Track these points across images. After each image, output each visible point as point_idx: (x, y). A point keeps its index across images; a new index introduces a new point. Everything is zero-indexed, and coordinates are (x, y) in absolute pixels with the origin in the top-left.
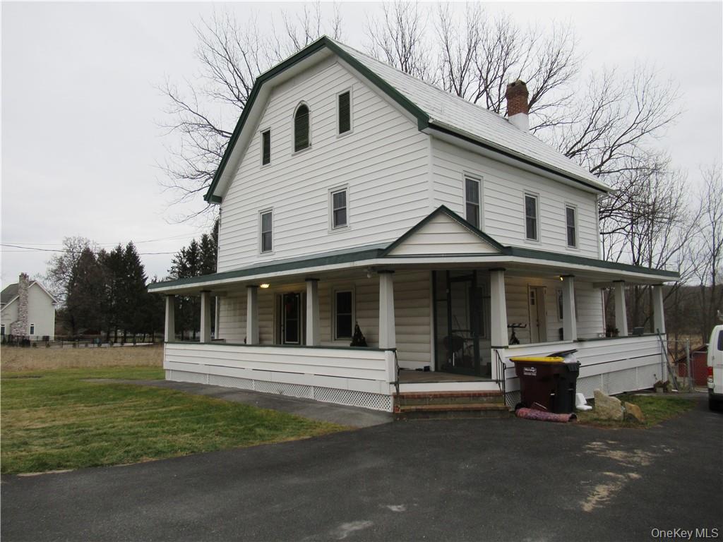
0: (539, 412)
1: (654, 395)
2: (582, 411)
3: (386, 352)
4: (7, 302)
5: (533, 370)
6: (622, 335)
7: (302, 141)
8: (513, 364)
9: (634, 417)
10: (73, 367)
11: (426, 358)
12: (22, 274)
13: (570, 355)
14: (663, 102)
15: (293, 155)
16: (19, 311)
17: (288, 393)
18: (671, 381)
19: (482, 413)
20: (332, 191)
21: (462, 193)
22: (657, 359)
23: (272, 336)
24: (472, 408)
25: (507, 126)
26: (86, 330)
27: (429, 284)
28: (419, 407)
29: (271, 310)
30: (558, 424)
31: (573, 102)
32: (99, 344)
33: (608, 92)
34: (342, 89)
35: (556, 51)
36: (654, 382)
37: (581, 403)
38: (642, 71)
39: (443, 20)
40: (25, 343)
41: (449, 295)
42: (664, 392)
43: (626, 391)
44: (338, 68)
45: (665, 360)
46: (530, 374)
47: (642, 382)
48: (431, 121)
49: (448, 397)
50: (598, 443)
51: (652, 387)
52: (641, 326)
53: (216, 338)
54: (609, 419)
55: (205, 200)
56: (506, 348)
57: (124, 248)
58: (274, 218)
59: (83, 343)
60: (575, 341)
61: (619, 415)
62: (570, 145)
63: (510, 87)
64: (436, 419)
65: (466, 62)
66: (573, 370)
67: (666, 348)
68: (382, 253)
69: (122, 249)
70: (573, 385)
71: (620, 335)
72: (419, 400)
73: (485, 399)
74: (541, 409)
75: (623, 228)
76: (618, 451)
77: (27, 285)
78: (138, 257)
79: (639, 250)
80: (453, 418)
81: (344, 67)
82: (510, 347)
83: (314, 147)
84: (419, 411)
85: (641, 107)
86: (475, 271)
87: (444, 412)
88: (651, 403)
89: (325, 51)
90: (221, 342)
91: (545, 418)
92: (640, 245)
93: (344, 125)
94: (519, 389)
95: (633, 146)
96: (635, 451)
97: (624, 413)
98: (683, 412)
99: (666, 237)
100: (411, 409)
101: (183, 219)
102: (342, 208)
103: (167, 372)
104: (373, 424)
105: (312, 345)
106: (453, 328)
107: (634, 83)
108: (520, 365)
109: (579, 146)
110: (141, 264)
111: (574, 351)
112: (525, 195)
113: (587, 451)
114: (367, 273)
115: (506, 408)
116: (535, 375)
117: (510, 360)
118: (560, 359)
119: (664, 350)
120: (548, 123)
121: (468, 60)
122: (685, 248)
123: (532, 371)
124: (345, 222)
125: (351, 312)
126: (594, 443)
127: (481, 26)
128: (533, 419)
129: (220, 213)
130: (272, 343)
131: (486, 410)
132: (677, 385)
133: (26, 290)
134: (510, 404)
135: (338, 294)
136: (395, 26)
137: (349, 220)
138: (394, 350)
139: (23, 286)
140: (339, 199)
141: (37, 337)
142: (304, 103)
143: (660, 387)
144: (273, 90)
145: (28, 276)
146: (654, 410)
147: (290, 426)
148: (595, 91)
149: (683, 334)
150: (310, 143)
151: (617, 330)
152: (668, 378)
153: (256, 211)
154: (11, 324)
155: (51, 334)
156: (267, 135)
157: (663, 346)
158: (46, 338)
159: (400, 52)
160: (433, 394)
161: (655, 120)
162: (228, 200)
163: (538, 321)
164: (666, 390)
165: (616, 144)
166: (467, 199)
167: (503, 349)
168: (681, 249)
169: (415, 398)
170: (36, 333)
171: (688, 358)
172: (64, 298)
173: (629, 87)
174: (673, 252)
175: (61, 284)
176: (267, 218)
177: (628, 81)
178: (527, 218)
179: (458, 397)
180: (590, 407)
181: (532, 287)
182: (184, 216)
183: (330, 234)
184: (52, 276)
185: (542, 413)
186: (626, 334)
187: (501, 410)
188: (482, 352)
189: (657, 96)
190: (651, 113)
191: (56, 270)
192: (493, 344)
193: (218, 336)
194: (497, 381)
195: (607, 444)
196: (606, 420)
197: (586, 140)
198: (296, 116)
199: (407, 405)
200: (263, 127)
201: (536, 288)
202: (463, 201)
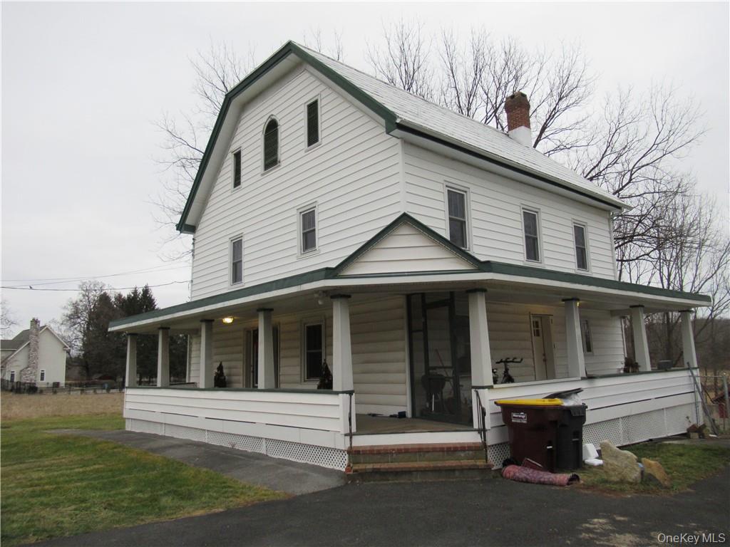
0: (531, 470)
1: (685, 442)
2: (591, 466)
3: (340, 395)
4: (18, 348)
5: (523, 415)
6: (645, 370)
7: (271, 159)
8: (499, 409)
9: (655, 478)
10: (55, 416)
11: (401, 401)
12: (34, 319)
13: (573, 396)
14: (684, 121)
15: (262, 175)
16: (29, 358)
17: (241, 446)
18: (708, 424)
19: (457, 473)
20: (300, 211)
21: (444, 206)
22: (689, 399)
23: (241, 378)
24: (445, 467)
25: (505, 139)
26: (100, 375)
27: (404, 312)
28: (377, 466)
29: (240, 348)
30: (553, 488)
31: (588, 126)
32: (108, 390)
33: (625, 114)
34: (309, 98)
35: (566, 73)
36: (688, 426)
37: (591, 455)
38: (659, 89)
39: (447, 46)
40: (32, 389)
41: (425, 324)
42: (700, 438)
43: (651, 438)
44: (305, 75)
45: (699, 399)
46: (519, 421)
47: (672, 427)
48: (398, 121)
49: (416, 452)
50: (601, 521)
51: (685, 432)
52: (667, 359)
53: (187, 382)
54: (622, 482)
55: (177, 229)
56: (490, 387)
57: (140, 291)
58: (245, 245)
59: (91, 389)
60: (583, 379)
61: (634, 475)
62: (588, 170)
63: (510, 99)
64: (397, 482)
65: (473, 88)
66: (578, 415)
67: (700, 385)
68: (330, 273)
69: (138, 292)
70: (579, 434)
71: (641, 369)
72: (379, 457)
73: (462, 455)
74: (534, 467)
75: (648, 255)
76: (628, 535)
77: (37, 330)
78: (153, 300)
79: (669, 280)
80: (419, 480)
81: (312, 74)
82: (495, 386)
83: (283, 164)
84: (376, 472)
85: (660, 126)
86: (452, 293)
87: (408, 472)
88: (681, 455)
89: (292, 57)
90: (191, 386)
91: (537, 480)
92: (669, 275)
93: (313, 137)
94: (508, 440)
95: (655, 169)
96: (652, 534)
97: (642, 473)
98: (722, 467)
99: (697, 266)
100: (365, 469)
101: (179, 256)
102: (311, 229)
103: (127, 421)
104: (316, 490)
105: (263, 388)
106: (431, 364)
107: (651, 102)
108: (508, 410)
109: (597, 170)
110: (156, 307)
111: (578, 391)
112: (523, 210)
113: (584, 535)
114: (318, 298)
115: (489, 465)
116: (525, 422)
117: (495, 403)
118: (558, 401)
119: (698, 387)
120: (562, 147)
121: (475, 85)
122: (719, 277)
123: (521, 418)
124: (314, 245)
125: (321, 348)
126: (596, 520)
127: (487, 52)
128: (522, 481)
129: (193, 244)
130: (240, 386)
131: (462, 469)
132: (716, 429)
133: (37, 335)
134: (494, 460)
135: (307, 327)
136: (397, 53)
137: (319, 242)
138: (350, 393)
139: (34, 331)
140: (308, 220)
141: (48, 383)
142: (273, 117)
143: (696, 432)
144: (244, 107)
145: (39, 322)
146: (684, 465)
147: (207, 494)
148: (611, 113)
149: (722, 369)
150: (279, 160)
151: (637, 363)
152: (704, 421)
153: (227, 239)
154: (21, 371)
155: (62, 380)
156: (238, 156)
157: (695, 383)
158: (56, 385)
159: (404, 80)
160: (396, 448)
161: (677, 140)
162: (202, 229)
163: (544, 355)
164: (702, 436)
165: (636, 166)
166: (450, 213)
167: (487, 390)
168: (714, 276)
169: (374, 454)
170: (45, 380)
171: (727, 396)
172: (79, 344)
173: (647, 107)
174: (706, 281)
175: (76, 329)
176: (237, 246)
177: (646, 101)
178: (526, 237)
179: (428, 452)
180: (600, 462)
181: (535, 316)
182: (179, 253)
183: (299, 259)
184: (67, 321)
185: (536, 472)
186: (649, 369)
187: (481, 469)
188: (463, 394)
189: (678, 115)
190: (671, 133)
191: (72, 315)
192: (474, 383)
193: (189, 380)
194: (479, 431)
195: (614, 522)
196: (616, 483)
197: (602, 166)
198: (267, 131)
199: (364, 463)
200: (234, 147)
201: (541, 317)
202: (445, 215)
